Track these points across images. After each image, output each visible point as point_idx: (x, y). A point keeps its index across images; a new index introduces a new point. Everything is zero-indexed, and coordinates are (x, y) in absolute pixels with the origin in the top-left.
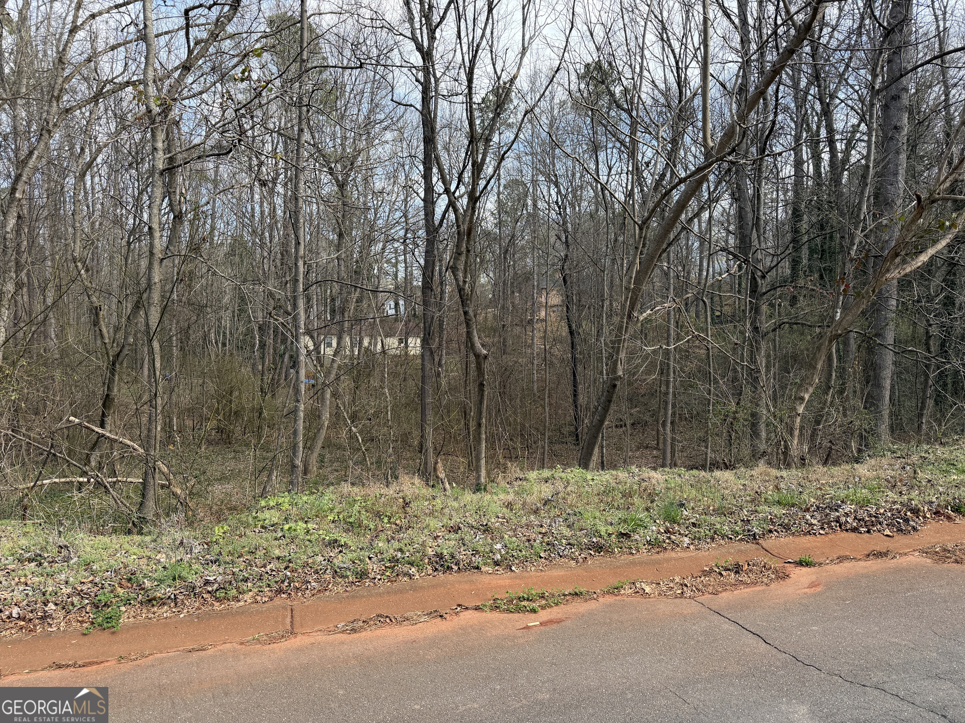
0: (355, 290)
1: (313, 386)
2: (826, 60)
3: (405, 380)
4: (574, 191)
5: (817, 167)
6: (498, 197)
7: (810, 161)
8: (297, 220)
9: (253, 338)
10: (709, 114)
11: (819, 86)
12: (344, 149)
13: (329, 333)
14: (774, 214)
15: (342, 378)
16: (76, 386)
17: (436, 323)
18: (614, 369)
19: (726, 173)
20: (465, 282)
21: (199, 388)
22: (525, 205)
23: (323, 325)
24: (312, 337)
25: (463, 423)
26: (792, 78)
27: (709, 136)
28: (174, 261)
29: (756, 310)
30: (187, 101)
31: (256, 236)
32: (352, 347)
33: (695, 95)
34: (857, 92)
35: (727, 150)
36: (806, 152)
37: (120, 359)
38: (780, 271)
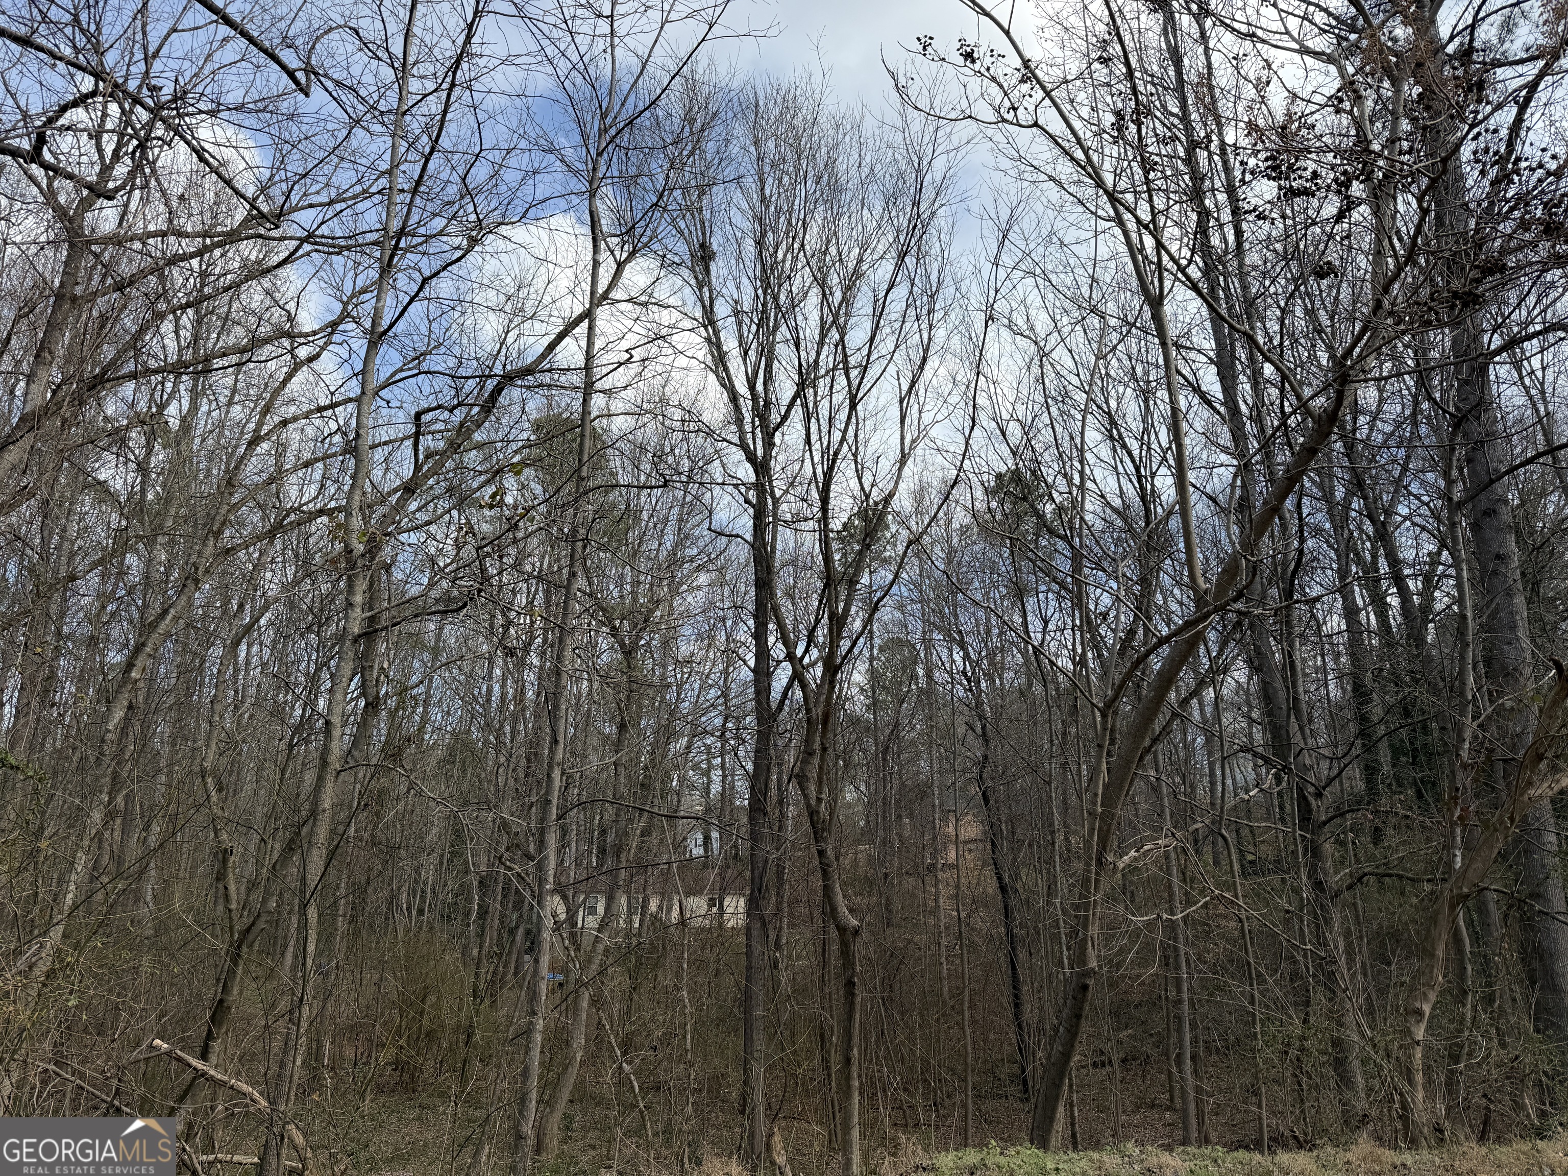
0: (640, 816)
1: (561, 985)
2: (1370, 462)
3: (717, 973)
4: (991, 656)
5: (1382, 616)
6: (871, 665)
7: (1370, 608)
8: (556, 707)
9: (469, 900)
10: (1196, 540)
11: (1365, 498)
12: (635, 600)
13: (594, 890)
14: (1323, 691)
15: (611, 970)
16: (172, 985)
17: (771, 870)
18: (1080, 958)
19: (1234, 628)
20: (819, 800)
21: (373, 988)
22: (914, 677)
23: (585, 876)
24: (564, 898)
25: (818, 1056)
26: (1321, 487)
27: (1199, 572)
28: (356, 774)
29: (1315, 851)
30: (406, 535)
31: (490, 732)
32: (630, 913)
33: (1170, 513)
34: (1427, 504)
35: (1232, 593)
36: (1360, 597)
37: (251, 937)
38: (1346, 784)
